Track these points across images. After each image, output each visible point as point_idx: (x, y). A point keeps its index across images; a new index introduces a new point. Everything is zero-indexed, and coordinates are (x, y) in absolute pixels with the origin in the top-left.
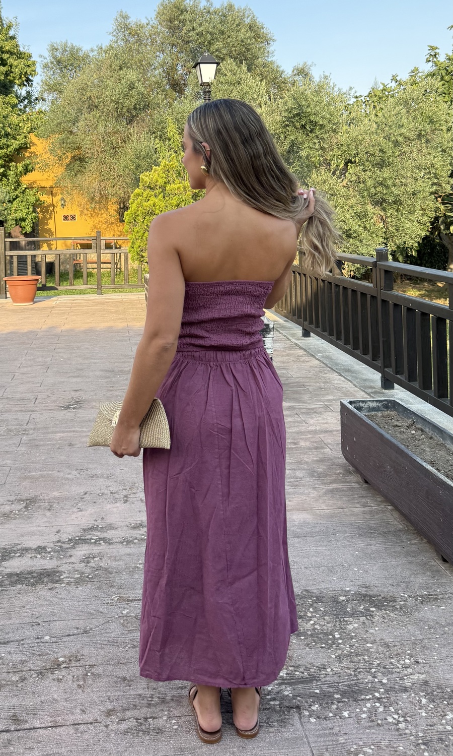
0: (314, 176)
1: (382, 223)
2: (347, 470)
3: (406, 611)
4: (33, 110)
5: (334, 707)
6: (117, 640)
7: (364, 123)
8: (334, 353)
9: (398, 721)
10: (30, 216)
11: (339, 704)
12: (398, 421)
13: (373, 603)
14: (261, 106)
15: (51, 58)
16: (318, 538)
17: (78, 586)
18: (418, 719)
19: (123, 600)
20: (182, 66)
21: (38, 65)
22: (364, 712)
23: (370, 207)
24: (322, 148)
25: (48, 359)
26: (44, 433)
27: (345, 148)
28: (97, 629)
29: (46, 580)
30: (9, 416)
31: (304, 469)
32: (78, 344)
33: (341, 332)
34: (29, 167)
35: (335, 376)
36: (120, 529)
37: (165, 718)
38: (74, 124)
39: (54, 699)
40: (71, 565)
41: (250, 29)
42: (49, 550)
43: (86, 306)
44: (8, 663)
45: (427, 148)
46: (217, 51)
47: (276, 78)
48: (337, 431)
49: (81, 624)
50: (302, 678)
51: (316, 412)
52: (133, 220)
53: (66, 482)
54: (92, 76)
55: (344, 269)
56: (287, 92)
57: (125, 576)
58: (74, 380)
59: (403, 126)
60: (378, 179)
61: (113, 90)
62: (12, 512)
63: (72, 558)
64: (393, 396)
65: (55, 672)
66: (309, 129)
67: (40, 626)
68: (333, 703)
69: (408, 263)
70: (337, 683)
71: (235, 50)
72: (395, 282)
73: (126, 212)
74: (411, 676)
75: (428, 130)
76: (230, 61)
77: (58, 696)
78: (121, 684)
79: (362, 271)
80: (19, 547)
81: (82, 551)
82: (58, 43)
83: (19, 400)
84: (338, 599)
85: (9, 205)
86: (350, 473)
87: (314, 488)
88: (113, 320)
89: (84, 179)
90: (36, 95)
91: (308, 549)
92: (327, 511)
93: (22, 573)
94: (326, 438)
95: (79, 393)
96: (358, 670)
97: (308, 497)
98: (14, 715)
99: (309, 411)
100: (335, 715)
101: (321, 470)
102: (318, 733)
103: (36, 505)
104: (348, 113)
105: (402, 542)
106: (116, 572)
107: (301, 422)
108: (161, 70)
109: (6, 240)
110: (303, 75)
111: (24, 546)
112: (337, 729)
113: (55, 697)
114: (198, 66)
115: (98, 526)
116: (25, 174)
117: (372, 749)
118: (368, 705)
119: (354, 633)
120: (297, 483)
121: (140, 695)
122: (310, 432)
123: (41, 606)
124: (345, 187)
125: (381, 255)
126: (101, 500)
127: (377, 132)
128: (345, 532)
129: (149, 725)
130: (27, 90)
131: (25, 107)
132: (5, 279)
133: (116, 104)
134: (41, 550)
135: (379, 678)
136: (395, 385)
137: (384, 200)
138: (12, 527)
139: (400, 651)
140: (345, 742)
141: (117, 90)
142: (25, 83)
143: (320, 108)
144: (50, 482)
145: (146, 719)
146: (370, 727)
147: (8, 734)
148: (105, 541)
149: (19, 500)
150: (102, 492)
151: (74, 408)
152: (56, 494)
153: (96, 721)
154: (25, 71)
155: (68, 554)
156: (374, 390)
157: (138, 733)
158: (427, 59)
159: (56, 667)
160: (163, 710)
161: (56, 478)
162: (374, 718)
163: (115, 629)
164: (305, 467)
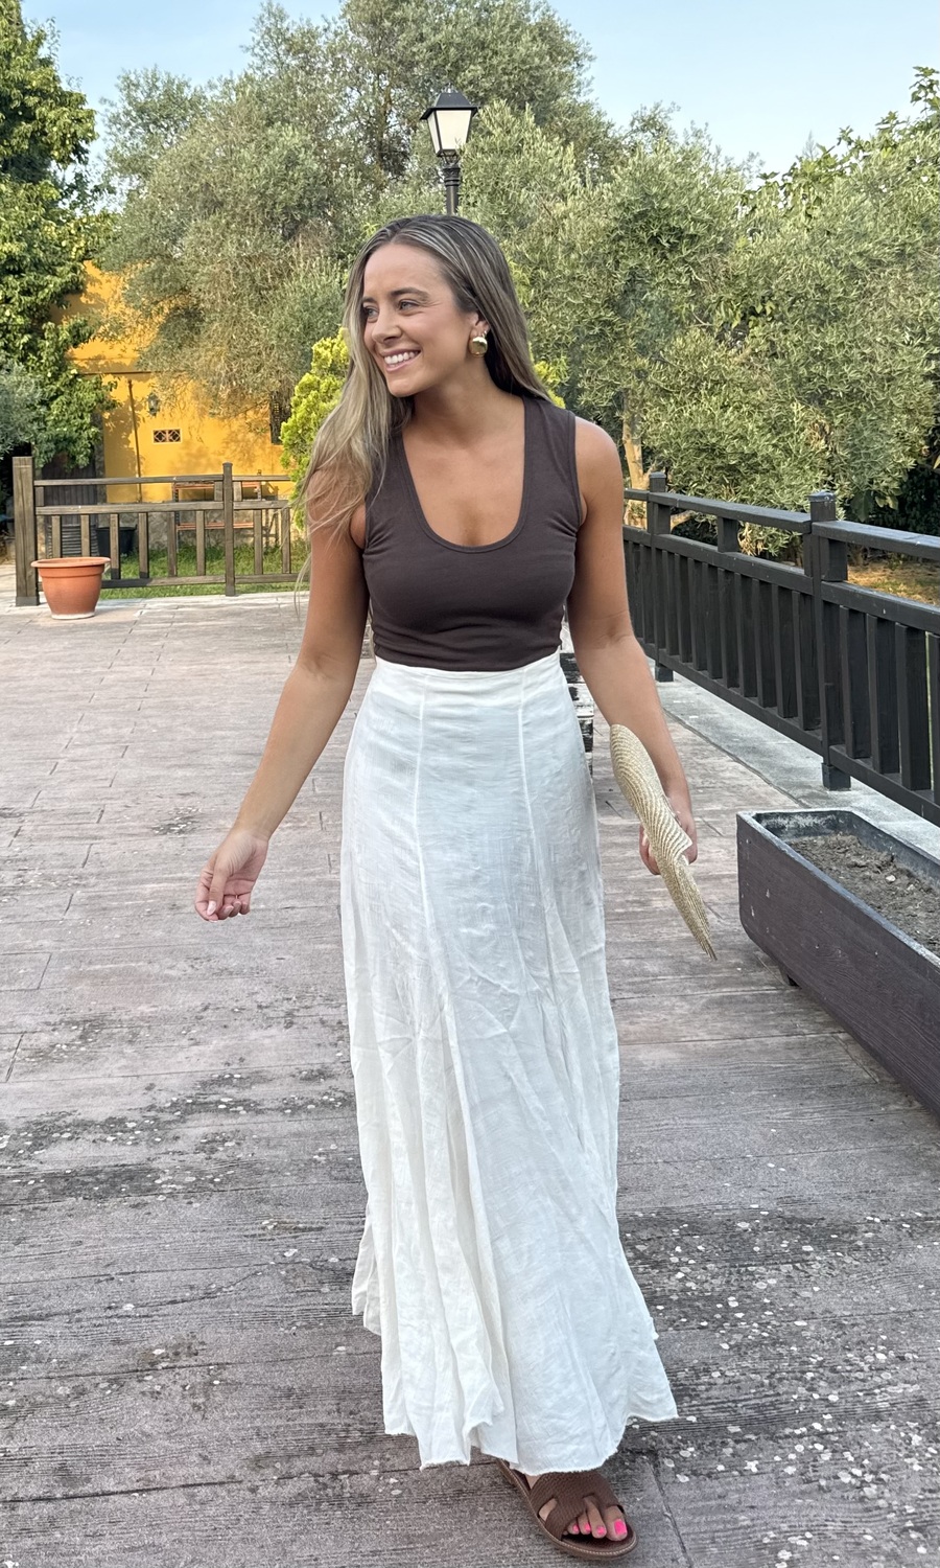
0: (679, 341)
1: (823, 441)
2: (751, 959)
3: (877, 1252)
4: (90, 213)
5: (728, 1451)
6: (273, 1313)
7: (783, 230)
8: (724, 713)
9: (863, 1481)
10: (85, 434)
11: (738, 1446)
12: (858, 855)
13: (807, 1236)
14: (565, 199)
15: (126, 104)
16: (690, 1099)
17: (192, 1200)
18: (904, 1476)
19: (286, 1229)
20: (398, 115)
21: (97, 118)
22: (791, 1463)
23: (796, 407)
24: (695, 285)
25: (126, 731)
26: (119, 884)
27: (744, 285)
28: (232, 1288)
29: (125, 1187)
30: (48, 849)
31: (661, 957)
32: (188, 698)
33: (737, 670)
34: (82, 332)
35: (726, 761)
36: (278, 1082)
37: (375, 1473)
38: (174, 242)
39: (143, 1433)
40: (176, 1156)
41: (540, 35)
42: (130, 1125)
43: (202, 620)
44: (50, 1360)
45: (917, 281)
46: (471, 83)
47: (594, 140)
48: (731, 876)
49: (199, 1278)
52: (299, 441)
53: (166, 984)
54: (210, 140)
55: (742, 538)
56: (619, 168)
57: (289, 1179)
58: (180, 773)
59: (864, 235)
60: (813, 349)
61: (253, 169)
62: (54, 1047)
63: (180, 1141)
64: (848, 803)
65: (147, 1378)
66: (667, 245)
67: (114, 1283)
68: (724, 1444)
69: (878, 525)
70: (734, 1401)
71: (509, 82)
72: (852, 564)
73: (284, 424)
74: (890, 1389)
75: (920, 244)
76: (499, 104)
77: (153, 1427)
78: (283, 1403)
79: (782, 542)
80: (69, 1120)
81: (199, 1128)
82: (139, 72)
83: (67, 815)
84: (733, 1227)
85: (43, 410)
86: (759, 965)
87: (683, 997)
88: (260, 648)
89: (196, 355)
90: (94, 180)
91: (672, 1122)
92: (711, 1044)
93: (75, 1172)
94: (708, 891)
95: (188, 800)
96: (778, 1376)
97: (671, 1014)
98: (63, 1467)
101: (696, 958)
102: (693, 1505)
103: (104, 1031)
104: (749, 210)
105: (868, 1108)
106: (271, 1172)
108: (354, 125)
109: (37, 483)
110: (653, 131)
111: (80, 1117)
112: (733, 1498)
113: (147, 1428)
114: (432, 117)
115: (232, 1076)
116: (75, 345)
117: (808, 1540)
118: (800, 1448)
119: (768, 1297)
120: (647, 985)
121: (322, 1425)
123: (116, 1240)
124: (743, 364)
125: (821, 509)
126: (238, 1023)
127: (808, 249)
128: (749, 1087)
129: (342, 1487)
130: (78, 171)
131: (74, 205)
132: (35, 564)
133: (259, 199)
134: (114, 1125)
135: (820, 1391)
136: (853, 779)
137: (828, 394)
138: (54, 1077)
139: (865, 1336)
140: (749, 1523)
141: (262, 170)
142: (72, 156)
143: (690, 200)
144: (132, 984)
145: (335, 1475)
146: (803, 1493)
147: (51, 1505)
148: (247, 1108)
149: (68, 1023)
150: (239, 1004)
151: (181, 832)
152: (145, 1009)
153: (232, 1479)
154: (72, 130)
155: (171, 1135)
156: (807, 791)
157: (319, 1503)
158: (914, 94)
159: (148, 1367)
160: (370, 1457)
161: (144, 977)
162: (812, 1474)
163: (270, 1289)
164: (665, 952)
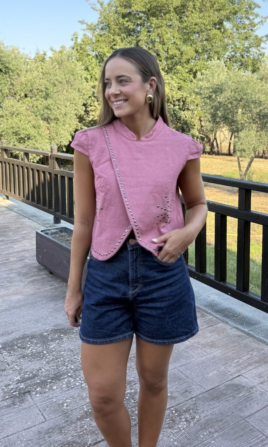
2: (40, 269)
5: (49, 386)
11: (51, 384)
16: (27, 306)
22: (64, 384)
50: (29, 377)
51: (17, 241)
68: (47, 385)
70: (48, 374)
84: (43, 335)
87: (22, 282)
91: (23, 313)
92: (31, 292)
94: (26, 254)
96: (58, 366)
97: (19, 287)
99: (14, 241)
100: (49, 389)
101: (24, 271)
102: (41, 400)
107: (10, 247)
112: (51, 396)
117: (70, 400)
118: (66, 380)
119: (54, 349)
120: (12, 280)
122: (15, 252)
128: (42, 301)
135: (69, 366)
136: (61, 221)
140: (56, 400)
146: (68, 390)
156: (50, 225)
162: (69, 385)
164: (15, 271)
